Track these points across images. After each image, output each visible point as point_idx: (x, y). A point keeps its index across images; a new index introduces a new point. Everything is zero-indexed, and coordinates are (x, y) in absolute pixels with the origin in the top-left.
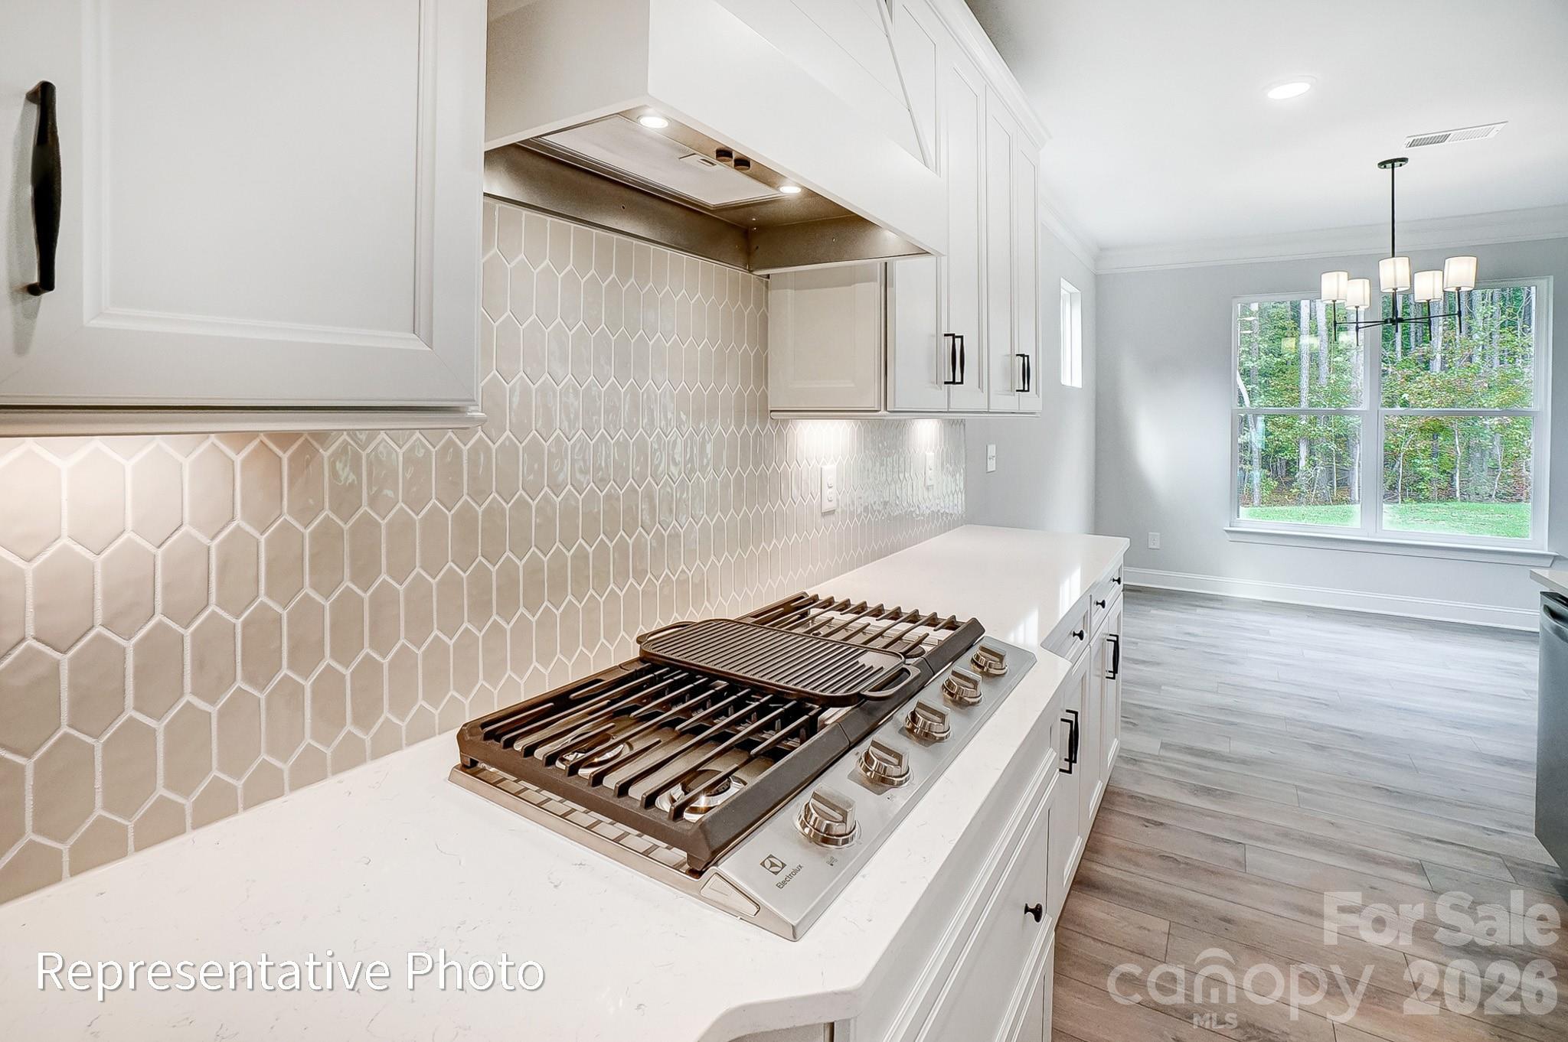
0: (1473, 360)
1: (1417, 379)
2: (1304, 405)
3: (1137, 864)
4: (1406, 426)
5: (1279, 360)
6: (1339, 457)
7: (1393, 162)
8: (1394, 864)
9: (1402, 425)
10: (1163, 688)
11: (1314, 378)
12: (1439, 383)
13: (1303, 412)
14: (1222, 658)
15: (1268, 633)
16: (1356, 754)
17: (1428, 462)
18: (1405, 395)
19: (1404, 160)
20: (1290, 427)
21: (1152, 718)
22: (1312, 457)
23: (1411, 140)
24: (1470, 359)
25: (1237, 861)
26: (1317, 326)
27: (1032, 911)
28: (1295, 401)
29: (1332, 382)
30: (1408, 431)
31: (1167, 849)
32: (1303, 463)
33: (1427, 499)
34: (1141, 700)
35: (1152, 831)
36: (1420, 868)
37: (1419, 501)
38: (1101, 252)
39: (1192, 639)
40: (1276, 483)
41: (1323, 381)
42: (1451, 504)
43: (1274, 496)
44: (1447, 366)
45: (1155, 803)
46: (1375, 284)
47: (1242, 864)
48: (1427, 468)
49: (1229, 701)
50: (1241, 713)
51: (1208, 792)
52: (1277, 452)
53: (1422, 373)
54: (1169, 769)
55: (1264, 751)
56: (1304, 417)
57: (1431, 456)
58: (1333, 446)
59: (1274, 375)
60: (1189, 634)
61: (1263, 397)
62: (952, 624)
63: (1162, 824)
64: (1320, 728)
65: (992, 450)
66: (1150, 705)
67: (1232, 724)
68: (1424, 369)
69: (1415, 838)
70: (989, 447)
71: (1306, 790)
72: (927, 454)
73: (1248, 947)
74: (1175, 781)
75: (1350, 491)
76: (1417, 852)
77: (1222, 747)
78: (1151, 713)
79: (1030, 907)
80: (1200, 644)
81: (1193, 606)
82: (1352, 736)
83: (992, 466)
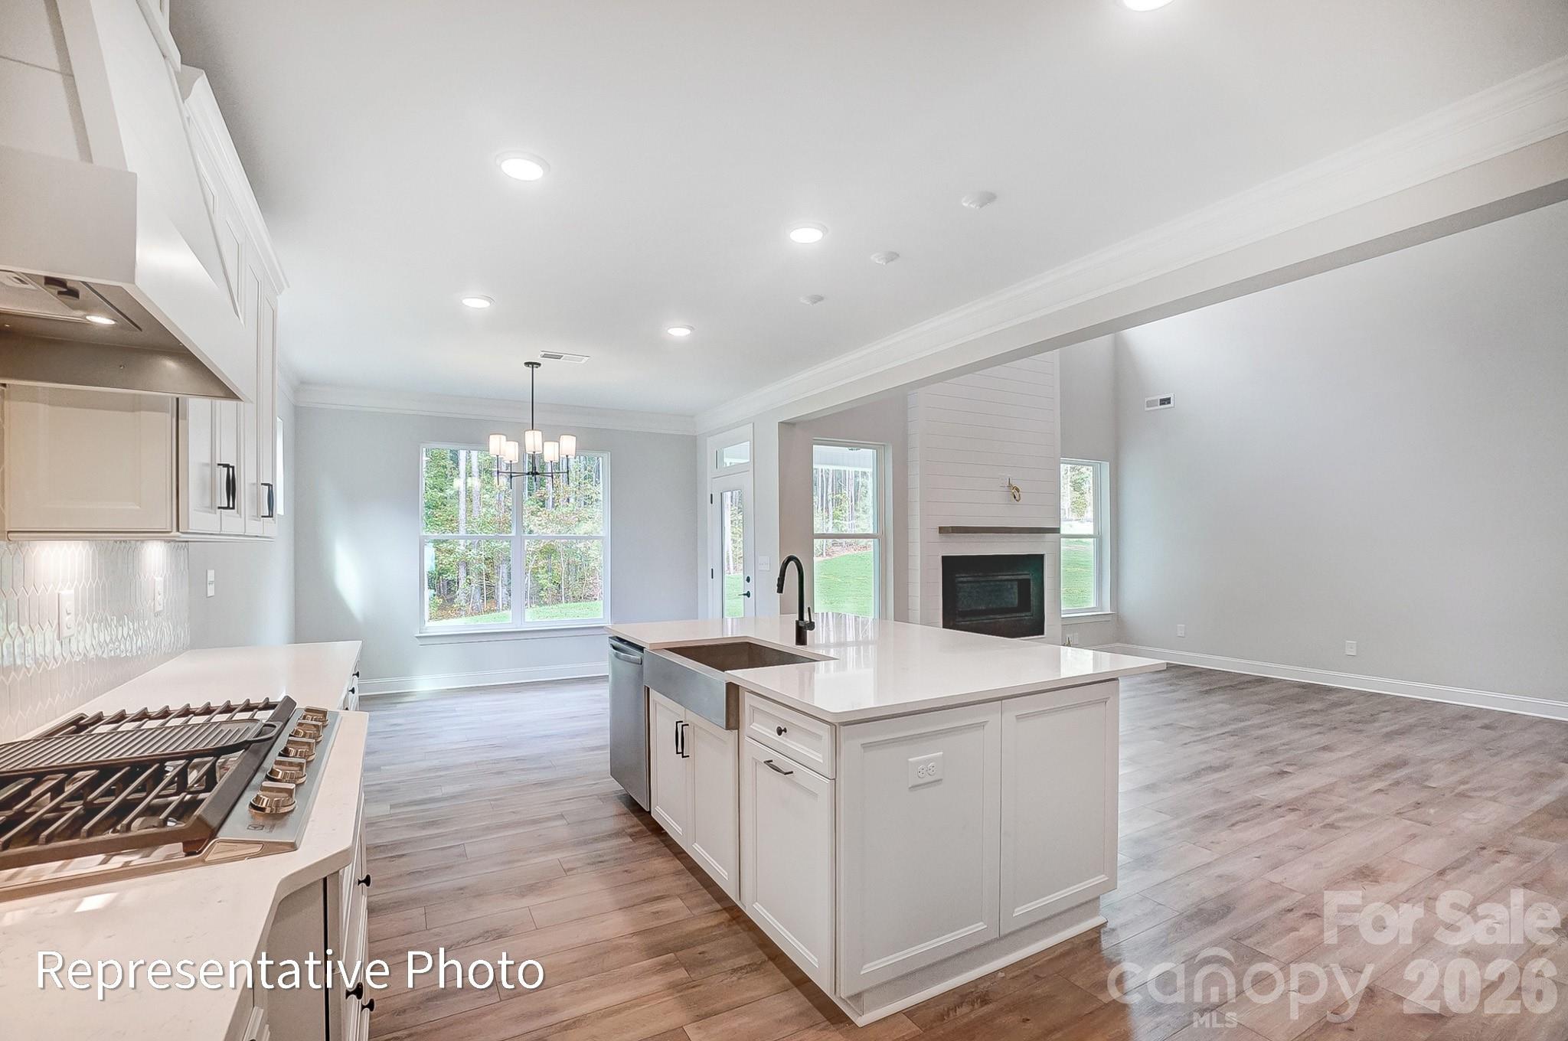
0: (570, 501)
1: (539, 513)
2: (462, 532)
3: (391, 886)
4: (532, 549)
5: (442, 494)
6: (487, 576)
7: (533, 364)
8: (549, 819)
9: (529, 549)
10: (382, 768)
11: (469, 511)
12: (551, 517)
13: (462, 538)
14: (423, 735)
15: (455, 711)
16: (522, 770)
17: (546, 576)
18: (531, 526)
19: (539, 364)
20: (450, 552)
21: (379, 791)
22: (468, 577)
23: (543, 353)
24: (568, 500)
25: (460, 855)
26: (471, 467)
27: (363, 881)
28: (457, 529)
29: (482, 514)
30: (534, 553)
31: (412, 869)
32: (462, 582)
33: (545, 603)
34: (374, 780)
35: (398, 862)
36: (562, 816)
37: (540, 605)
38: (302, 384)
39: (398, 728)
40: (441, 600)
41: (476, 514)
42: (560, 605)
43: (439, 612)
44: (556, 505)
45: (395, 845)
46: (522, 445)
47: (463, 855)
48: (545, 581)
49: (436, 763)
50: (447, 768)
51: (433, 824)
52: (440, 574)
53: (541, 509)
54: (403, 819)
55: (466, 786)
56: (462, 542)
57: (547, 572)
58: (484, 567)
59: (437, 507)
60: (395, 725)
61: (429, 526)
62: (268, 706)
63: (403, 855)
64: (498, 761)
65: (211, 575)
66: (374, 783)
67: (441, 776)
68: (541, 507)
69: (557, 803)
70: (209, 571)
71: (496, 800)
72: (156, 578)
73: (475, 897)
74: (407, 826)
75: (496, 603)
76: (559, 810)
77: (438, 794)
78: (378, 788)
79: (361, 879)
80: (405, 730)
81: (392, 703)
82: (517, 760)
83: (211, 592)
